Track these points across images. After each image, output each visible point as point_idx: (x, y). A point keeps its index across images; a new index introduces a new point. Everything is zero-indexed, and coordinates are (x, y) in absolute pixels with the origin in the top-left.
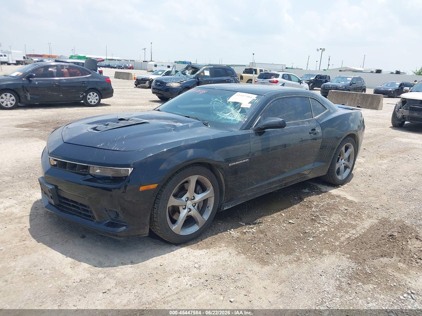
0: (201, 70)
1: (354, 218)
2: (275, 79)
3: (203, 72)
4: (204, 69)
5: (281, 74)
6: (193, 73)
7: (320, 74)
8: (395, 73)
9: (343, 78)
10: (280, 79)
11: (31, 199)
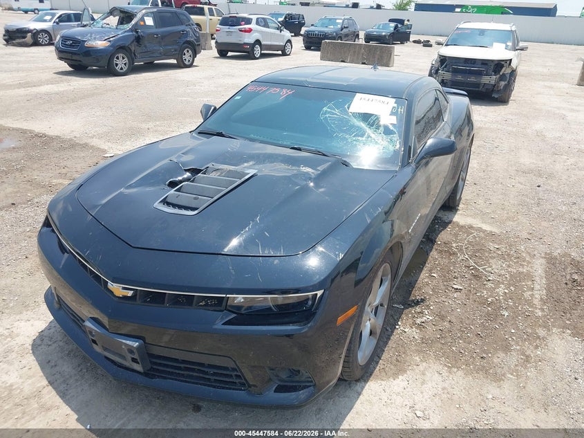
0: (139, 16)
1: (517, 262)
2: (247, 27)
3: (142, 19)
4: (143, 16)
5: (254, 18)
6: (121, 22)
7: (290, 13)
8: (375, 7)
9: (330, 19)
10: (253, 26)
11: (19, 340)
